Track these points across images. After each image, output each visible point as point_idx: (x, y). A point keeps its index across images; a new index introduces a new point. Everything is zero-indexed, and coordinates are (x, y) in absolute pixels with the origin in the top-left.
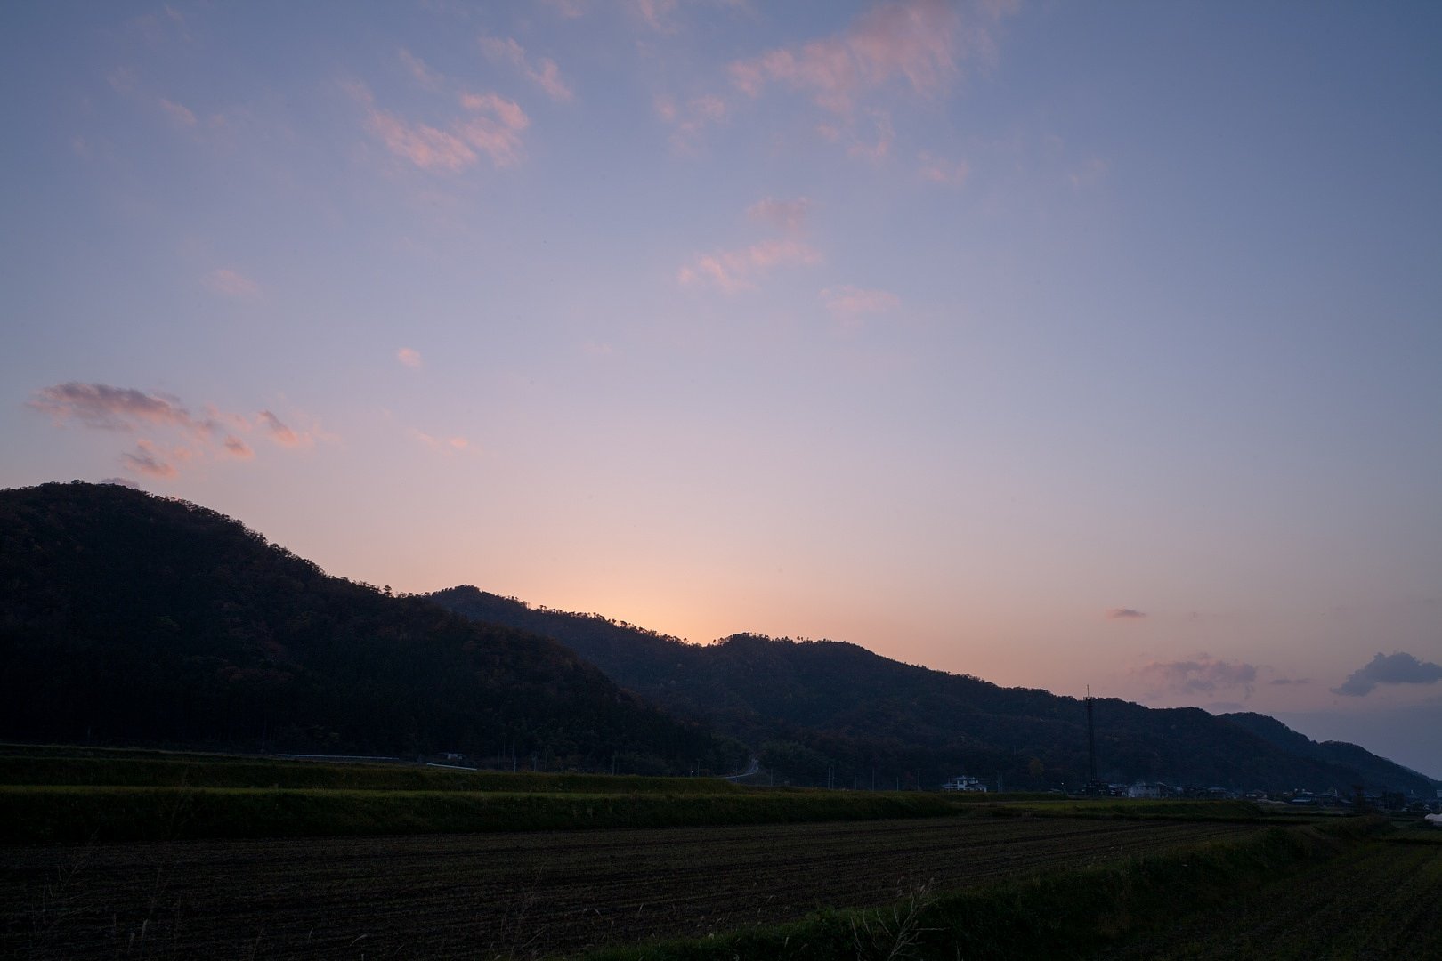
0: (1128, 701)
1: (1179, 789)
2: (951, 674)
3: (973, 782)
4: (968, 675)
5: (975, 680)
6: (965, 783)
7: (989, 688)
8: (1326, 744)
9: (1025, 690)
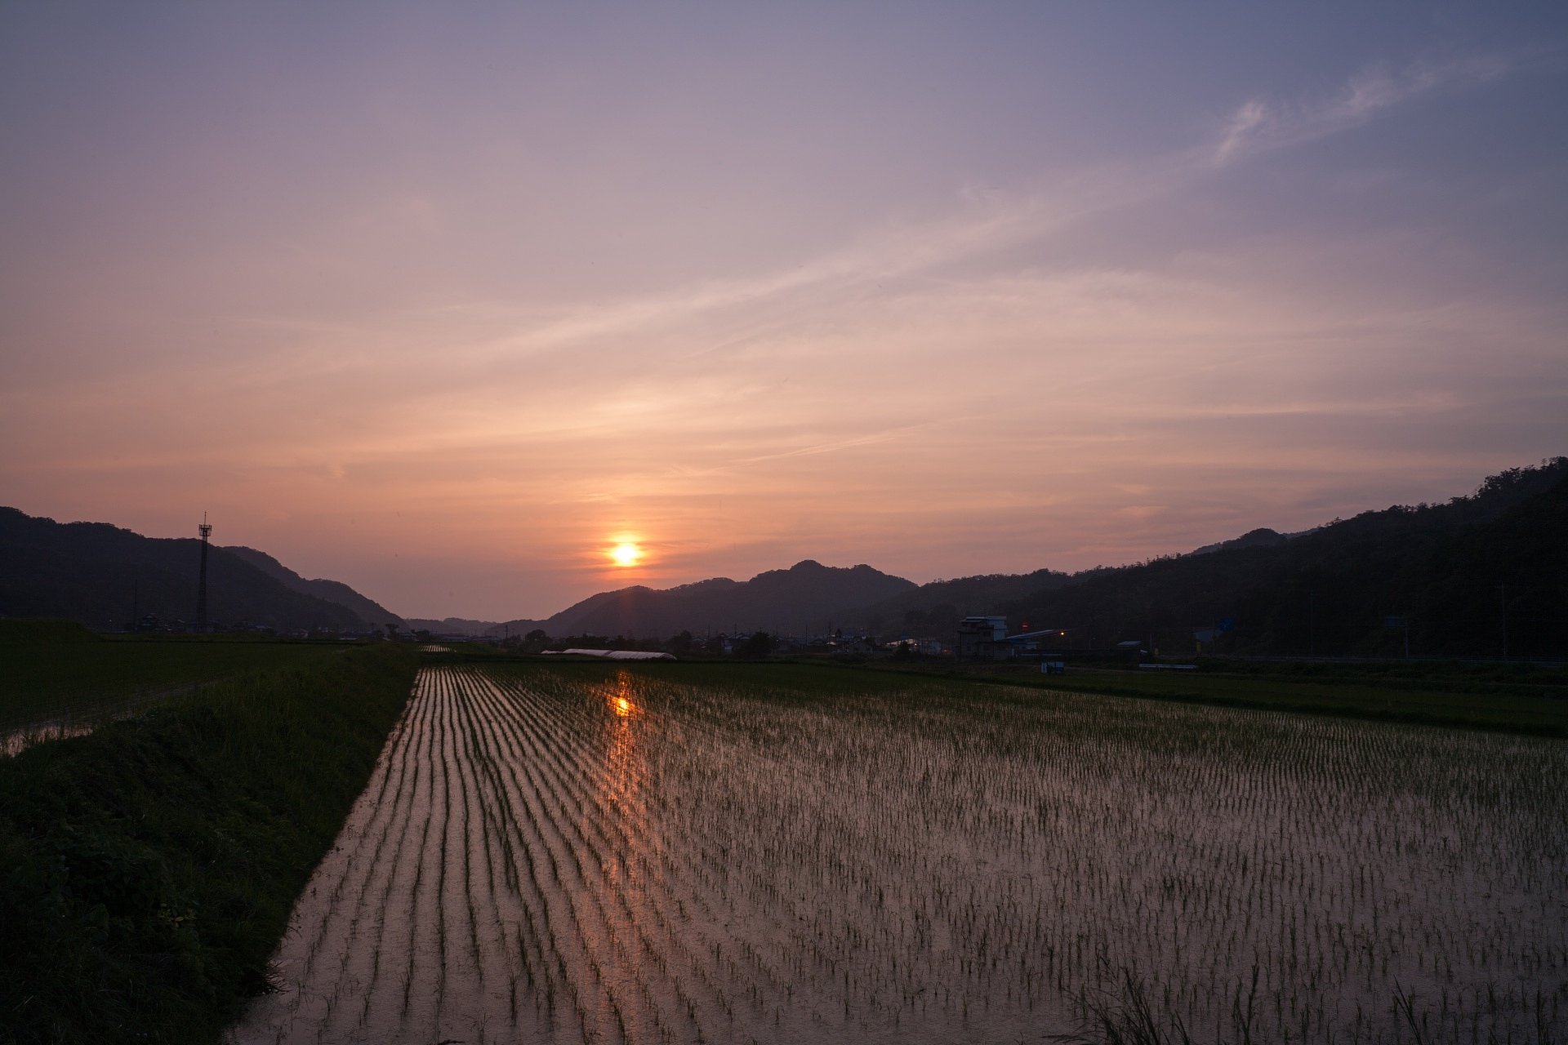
0: (121, 528)
8: (316, 582)
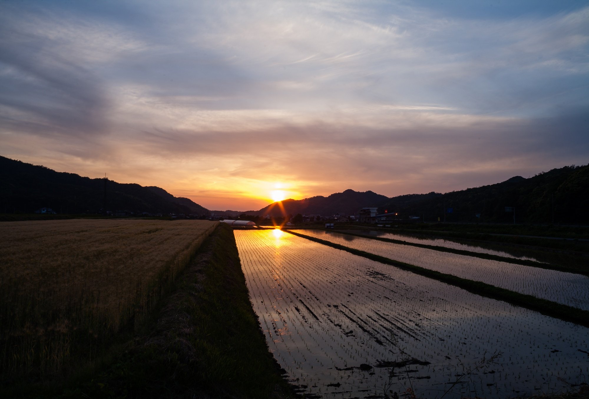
0: (111, 180)
1: (132, 213)
2: (34, 165)
3: (49, 210)
4: (42, 166)
5: (45, 168)
6: (45, 211)
7: (52, 172)
9: (68, 174)
